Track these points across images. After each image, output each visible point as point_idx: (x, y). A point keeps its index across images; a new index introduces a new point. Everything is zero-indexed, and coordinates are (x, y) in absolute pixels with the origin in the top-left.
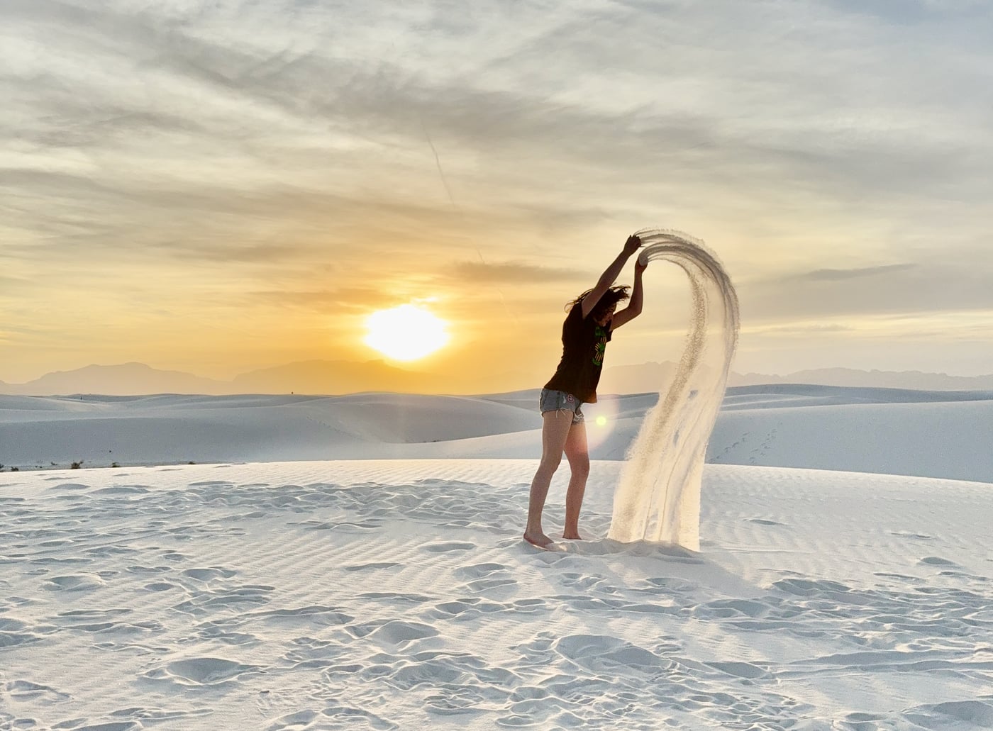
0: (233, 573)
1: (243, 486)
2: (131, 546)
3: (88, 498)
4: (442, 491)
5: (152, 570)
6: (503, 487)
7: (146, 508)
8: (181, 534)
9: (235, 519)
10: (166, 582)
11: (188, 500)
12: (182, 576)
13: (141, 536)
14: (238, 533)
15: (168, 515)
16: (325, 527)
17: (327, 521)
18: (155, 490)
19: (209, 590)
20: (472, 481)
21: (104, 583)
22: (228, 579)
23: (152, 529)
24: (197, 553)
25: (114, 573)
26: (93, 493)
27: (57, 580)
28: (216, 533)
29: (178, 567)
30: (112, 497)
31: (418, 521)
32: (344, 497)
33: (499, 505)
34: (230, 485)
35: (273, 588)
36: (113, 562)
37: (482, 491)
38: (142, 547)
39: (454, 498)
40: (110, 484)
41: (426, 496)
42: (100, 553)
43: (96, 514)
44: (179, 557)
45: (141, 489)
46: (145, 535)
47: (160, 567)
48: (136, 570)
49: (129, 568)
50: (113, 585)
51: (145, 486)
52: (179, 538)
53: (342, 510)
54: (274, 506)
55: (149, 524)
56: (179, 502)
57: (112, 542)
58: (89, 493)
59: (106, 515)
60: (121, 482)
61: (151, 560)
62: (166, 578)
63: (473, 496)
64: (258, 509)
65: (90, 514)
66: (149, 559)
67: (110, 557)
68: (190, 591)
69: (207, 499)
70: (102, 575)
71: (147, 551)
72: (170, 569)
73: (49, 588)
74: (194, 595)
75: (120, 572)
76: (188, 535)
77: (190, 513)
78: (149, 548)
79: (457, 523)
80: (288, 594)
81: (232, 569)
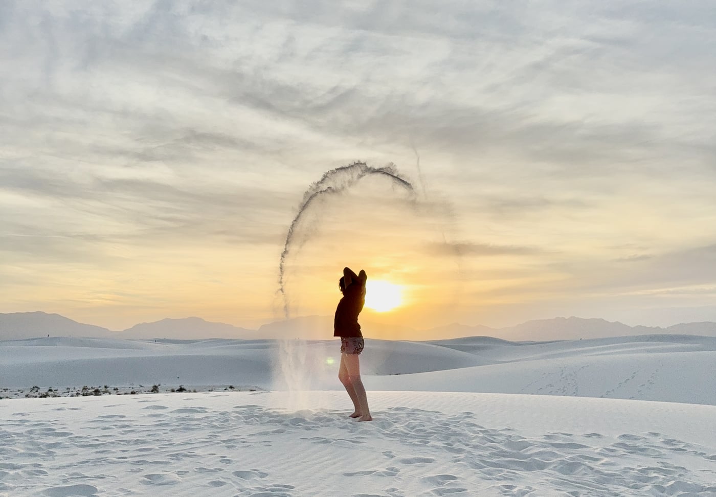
0: (266, 475)
1: (269, 409)
2: (197, 452)
3: (167, 416)
4: (408, 416)
5: (212, 471)
6: (453, 414)
7: (206, 424)
8: (230, 444)
9: (266, 434)
10: (222, 480)
11: (234, 419)
12: (233, 475)
13: (204, 445)
14: (267, 444)
15: (222, 430)
16: (326, 442)
17: (328, 437)
18: (212, 410)
19: (250, 487)
20: (429, 409)
21: (180, 479)
22: (263, 479)
23: (210, 440)
24: (241, 458)
25: (186, 472)
26: (171, 412)
27: (149, 476)
28: (253, 444)
29: (229, 469)
30: (183, 415)
31: (392, 439)
32: (339, 420)
33: (450, 429)
34: (261, 409)
35: (293, 488)
36: (185, 464)
37: (437, 417)
38: (206, 453)
39: (417, 422)
40: (181, 407)
41: (397, 420)
42: (176, 457)
43: (173, 428)
44: (229, 462)
45: (202, 410)
46: (206, 444)
47: (216, 469)
48: (201, 470)
49: (196, 469)
50: (187, 481)
51: (205, 408)
52: (228, 447)
53: (338, 429)
54: (291, 425)
55: (209, 436)
56: (227, 420)
57: (184, 449)
58: (168, 413)
59: (181, 429)
60: (189, 405)
61: (212, 463)
62: (222, 478)
63: (430, 421)
64: (279, 427)
65: (169, 428)
67: (183, 460)
68: (238, 488)
69: (246, 418)
70: (179, 473)
71: (208, 456)
72: (223, 470)
73: (144, 482)
74: (241, 491)
75: (190, 472)
76: (234, 445)
77: (235, 429)
78: (210, 454)
79: (420, 442)
80: (303, 492)
81: (265, 472)
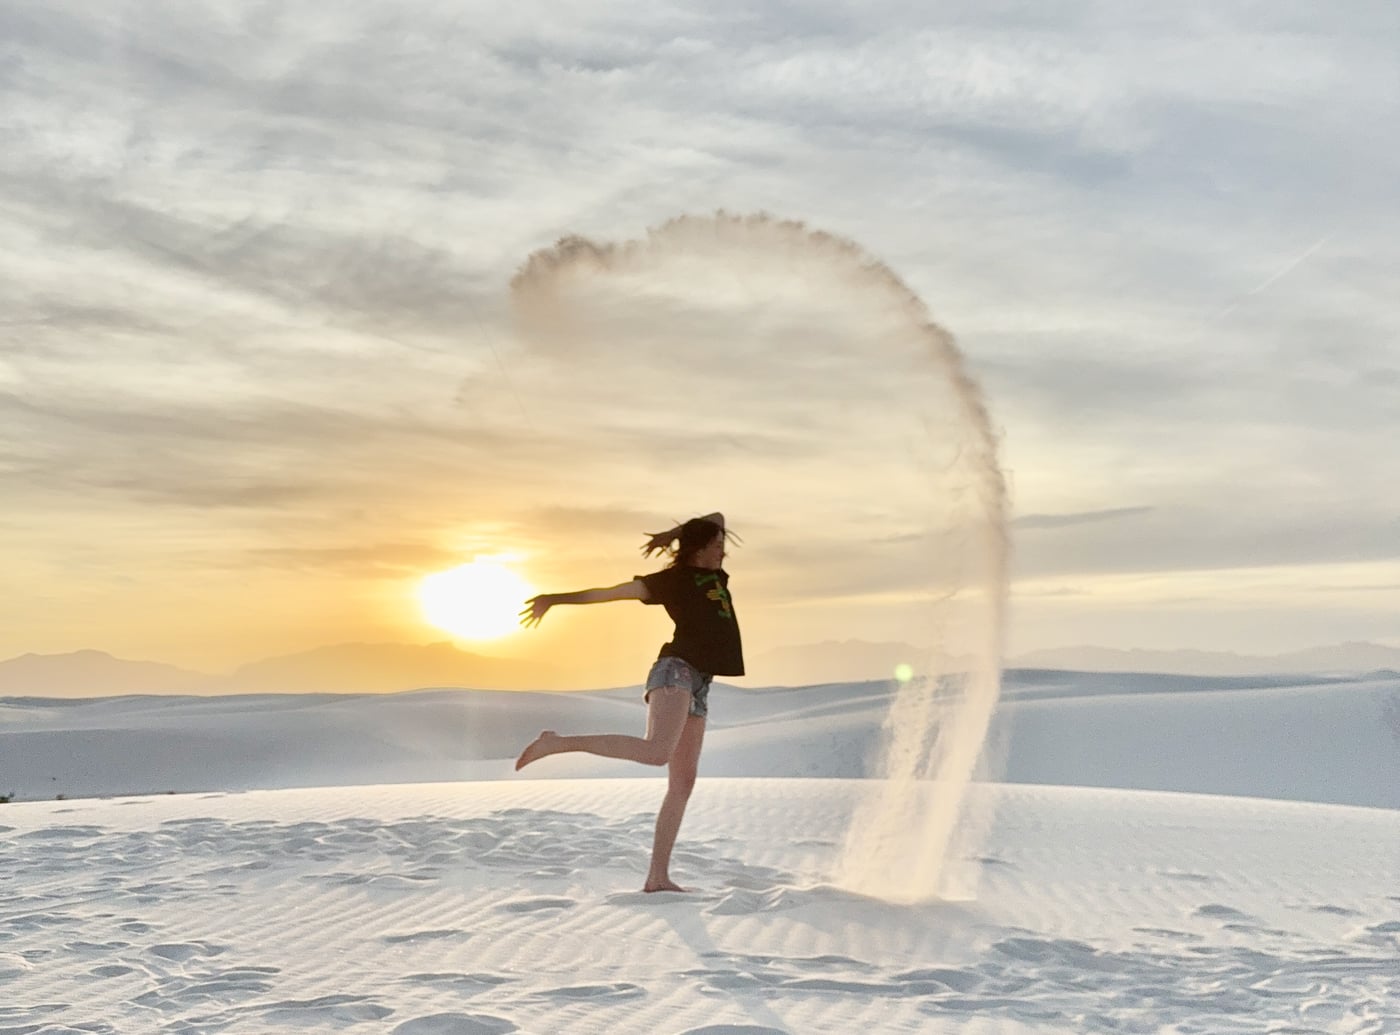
0: (220, 950)
1: (239, 824)
2: (72, 913)
3: (11, 845)
4: (530, 826)
5: (103, 947)
6: (620, 817)
7: (97, 858)
8: (147, 895)
9: (226, 871)
10: (122, 963)
11: (159, 845)
12: (147, 955)
13: (89, 897)
14: (230, 892)
15: (131, 868)
16: (358, 881)
17: (360, 872)
18: (111, 831)
19: (184, 974)
20: (573, 810)
21: (30, 966)
22: (214, 958)
23: (105, 887)
24: (169, 923)
25: (45, 952)
26: (21, 837)
28: (196, 892)
29: (141, 943)
30: (48, 843)
31: (493, 868)
32: (388, 838)
33: (610, 844)
34: (220, 824)
35: (276, 970)
36: (45, 937)
37: (587, 824)
38: (90, 915)
39: (547, 835)
40: (46, 825)
41: (506, 833)
42: (26, 924)
43: (22, 867)
44: (142, 928)
45: (91, 831)
46: (94, 897)
47: (113, 943)
48: (79, 947)
49: (68, 945)
50: (44, 970)
51: (99, 827)
52: (142, 901)
53: (386, 857)
54: (283, 852)
55: (101, 880)
56: (145, 848)
57: (44, 909)
58: (14, 838)
59: (37, 869)
60: (63, 821)
61: (104, 933)
62: (123, 959)
63: (573, 831)
64: (261, 858)
65: (15, 868)
66: (99, 932)
67: (42, 929)
68: (157, 977)
69: (187, 844)
70: (28, 955)
71: (95, 921)
72: (128, 944)
74: (162, 982)
75: (54, 951)
76: (156, 895)
77: (161, 865)
78: (99, 916)
79: (551, 870)
80: (299, 978)
81: (219, 944)
